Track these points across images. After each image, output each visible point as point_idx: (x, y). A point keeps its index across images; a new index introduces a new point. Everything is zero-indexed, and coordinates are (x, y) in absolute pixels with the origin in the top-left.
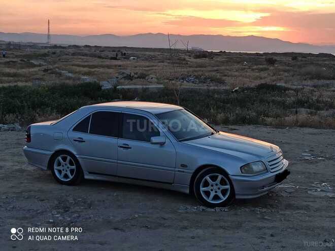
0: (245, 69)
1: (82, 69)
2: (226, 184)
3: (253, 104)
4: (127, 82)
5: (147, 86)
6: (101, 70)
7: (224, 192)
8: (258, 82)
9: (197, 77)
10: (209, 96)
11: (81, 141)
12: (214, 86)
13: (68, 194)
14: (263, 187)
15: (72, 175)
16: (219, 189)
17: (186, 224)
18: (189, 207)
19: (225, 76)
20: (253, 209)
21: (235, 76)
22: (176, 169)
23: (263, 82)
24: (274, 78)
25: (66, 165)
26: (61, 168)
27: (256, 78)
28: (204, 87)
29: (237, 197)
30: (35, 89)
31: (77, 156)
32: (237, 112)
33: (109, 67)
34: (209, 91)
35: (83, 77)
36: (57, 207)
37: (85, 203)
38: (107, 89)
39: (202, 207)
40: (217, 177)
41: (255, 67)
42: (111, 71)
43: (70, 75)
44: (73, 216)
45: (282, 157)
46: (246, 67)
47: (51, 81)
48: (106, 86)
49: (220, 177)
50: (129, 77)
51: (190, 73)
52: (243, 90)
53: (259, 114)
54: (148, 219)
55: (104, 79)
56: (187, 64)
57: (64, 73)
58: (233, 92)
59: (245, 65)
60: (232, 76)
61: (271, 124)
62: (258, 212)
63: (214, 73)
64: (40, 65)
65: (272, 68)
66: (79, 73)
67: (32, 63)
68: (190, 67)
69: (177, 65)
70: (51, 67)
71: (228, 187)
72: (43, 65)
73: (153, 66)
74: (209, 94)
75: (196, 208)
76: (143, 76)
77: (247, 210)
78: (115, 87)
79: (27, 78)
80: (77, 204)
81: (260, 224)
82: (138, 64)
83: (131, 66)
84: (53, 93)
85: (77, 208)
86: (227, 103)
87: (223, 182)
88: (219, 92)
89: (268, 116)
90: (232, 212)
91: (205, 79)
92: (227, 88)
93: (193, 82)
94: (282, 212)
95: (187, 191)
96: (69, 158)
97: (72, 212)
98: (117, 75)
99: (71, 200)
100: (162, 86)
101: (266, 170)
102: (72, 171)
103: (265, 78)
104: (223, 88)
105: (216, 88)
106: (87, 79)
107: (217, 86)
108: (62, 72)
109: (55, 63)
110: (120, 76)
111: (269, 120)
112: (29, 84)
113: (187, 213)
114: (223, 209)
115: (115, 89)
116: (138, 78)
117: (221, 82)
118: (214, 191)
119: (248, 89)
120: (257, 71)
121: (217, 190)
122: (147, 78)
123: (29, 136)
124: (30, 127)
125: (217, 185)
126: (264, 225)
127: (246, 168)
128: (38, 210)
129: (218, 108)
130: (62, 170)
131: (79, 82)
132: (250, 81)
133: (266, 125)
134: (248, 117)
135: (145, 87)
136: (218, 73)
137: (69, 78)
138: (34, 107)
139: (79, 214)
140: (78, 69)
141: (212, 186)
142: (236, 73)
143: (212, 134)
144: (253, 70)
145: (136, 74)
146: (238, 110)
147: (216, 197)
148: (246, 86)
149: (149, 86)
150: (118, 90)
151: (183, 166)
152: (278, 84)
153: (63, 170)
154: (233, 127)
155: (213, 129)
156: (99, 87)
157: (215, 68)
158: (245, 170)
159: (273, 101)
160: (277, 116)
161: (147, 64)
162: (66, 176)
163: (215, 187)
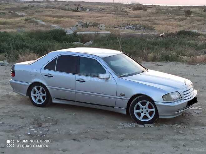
0: (169, 19)
1: (52, 19)
2: (152, 108)
3: (174, 46)
4: (84, 29)
5: (98, 33)
6: (66, 19)
7: (151, 114)
8: (178, 29)
9: (134, 26)
10: (142, 40)
11: (50, 76)
12: (147, 32)
13: (41, 114)
14: (179, 110)
15: (44, 100)
16: (147, 111)
17: (123, 137)
18: (126, 124)
19: (155, 24)
20: (172, 125)
21: (162, 24)
22: (117, 97)
23: (182, 29)
24: (190, 26)
25: (39, 93)
26: (36, 95)
27: (177, 26)
28: (140, 33)
29: (160, 117)
30: (18, 35)
31: (47, 87)
32: (162, 52)
33: (71, 17)
34: (142, 35)
35: (53, 25)
36: (33, 123)
37: (52, 120)
38: (70, 34)
39: (135, 124)
40: (146, 103)
41: (177, 17)
42: (73, 20)
43: (44, 23)
44: (44, 130)
45: (192, 89)
46: (170, 17)
47: (30, 28)
48: (69, 32)
49: (148, 103)
50: (86, 26)
51: (130, 22)
52: (167, 35)
53: (178, 53)
54: (97, 133)
55: (68, 27)
56: (128, 15)
57: (39, 22)
58: (160, 37)
59: (169, 16)
60: (159, 24)
61: (186, 61)
62: (175, 128)
63: (146, 22)
64: (22, 16)
65: (189, 18)
66: (50, 21)
67: (16, 14)
68: (130, 17)
69: (120, 16)
70: (31, 17)
71: (154, 110)
72: (24, 16)
73: (103, 16)
74: (142, 39)
75: (131, 124)
76: (95, 25)
77: (167, 126)
78: (75, 33)
79: (13, 25)
80: (46, 121)
81: (176, 137)
82: (92, 15)
83: (88, 17)
84: (31, 38)
85: (47, 124)
86: (155, 45)
87: (150, 107)
88: (149, 37)
89: (184, 56)
90: (156, 128)
91: (140, 27)
92: (156, 33)
93: (131, 29)
94: (192, 128)
95: (125, 112)
96: (41, 88)
97: (43, 128)
98: (77, 23)
99: (43, 118)
100: (109, 32)
101: (181, 98)
102: (44, 97)
103: (183, 26)
104: (153, 33)
105: (148, 33)
106: (56, 27)
107: (148, 32)
108: (38, 21)
109: (33, 14)
110: (79, 25)
111: (185, 58)
112: (15, 30)
113: (124, 128)
114: (150, 125)
115: (75, 35)
116: (92, 26)
117: (152, 29)
118: (144, 113)
119: (171, 34)
120: (178, 20)
121: (146, 112)
122: (98, 26)
123: (13, 72)
124: (14, 66)
125: (146, 108)
126: (179, 137)
127: (166, 97)
128: (20, 125)
129: (149, 48)
130: (36, 96)
131: (49, 30)
132: (173, 28)
133: (183, 62)
134: (170, 56)
135: (97, 33)
136: (149, 22)
137: (43, 26)
138: (18, 48)
139: (48, 128)
140: (49, 19)
141: (142, 109)
142: (163, 22)
143: (143, 71)
144: (175, 19)
145: (91, 23)
146: (163, 51)
147: (145, 117)
148: (169, 32)
149: (100, 33)
150: (78, 35)
151: (122, 95)
152: (193, 31)
153: (38, 96)
154: (159, 63)
155: (144, 68)
156: (64, 33)
157: (148, 18)
158: (166, 98)
159: (189, 44)
160: (191, 55)
161: (99, 15)
162: (40, 101)
163: (144, 110)
